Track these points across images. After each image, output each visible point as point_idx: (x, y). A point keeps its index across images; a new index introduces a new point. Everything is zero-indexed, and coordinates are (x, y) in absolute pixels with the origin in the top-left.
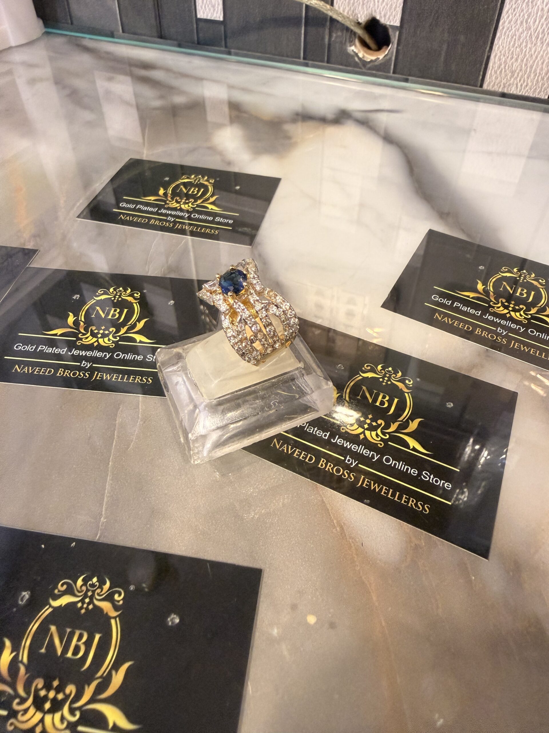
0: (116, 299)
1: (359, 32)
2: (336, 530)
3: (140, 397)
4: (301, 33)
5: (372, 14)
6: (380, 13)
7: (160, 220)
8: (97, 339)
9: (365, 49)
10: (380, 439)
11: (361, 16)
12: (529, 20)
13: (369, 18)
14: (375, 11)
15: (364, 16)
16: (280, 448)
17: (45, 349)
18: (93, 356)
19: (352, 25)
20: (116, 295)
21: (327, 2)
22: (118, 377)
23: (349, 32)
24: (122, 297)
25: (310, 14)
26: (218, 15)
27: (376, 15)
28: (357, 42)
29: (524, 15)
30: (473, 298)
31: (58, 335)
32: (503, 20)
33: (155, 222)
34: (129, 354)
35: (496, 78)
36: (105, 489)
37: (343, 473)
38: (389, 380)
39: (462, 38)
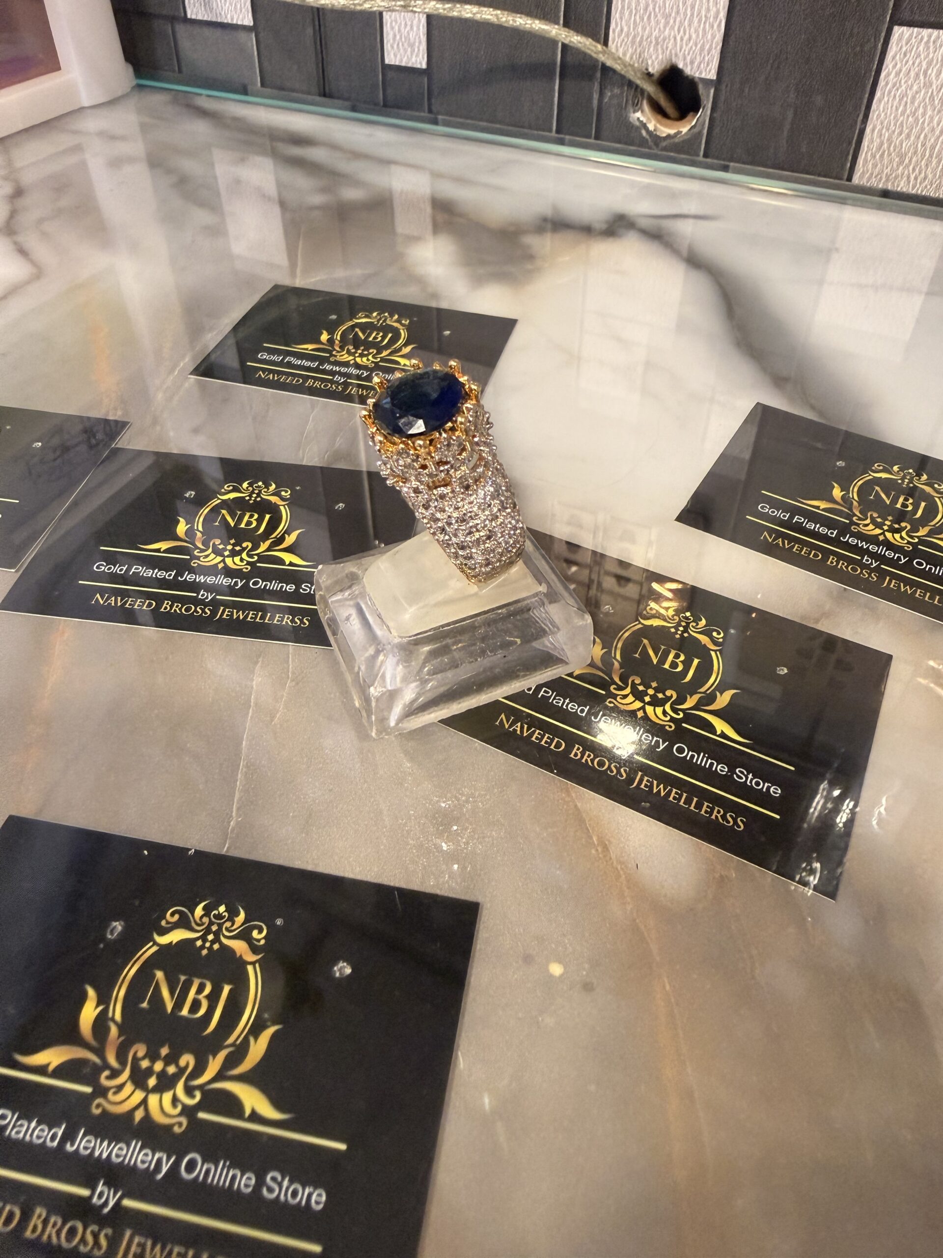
0: (253, 499)
1: (650, 88)
2: (597, 850)
3: (290, 646)
4: (554, 90)
5: (671, 60)
6: (685, 59)
7: (323, 380)
8: (222, 558)
9: (659, 117)
10: (669, 718)
11: (653, 62)
12: (930, 72)
13: (666, 66)
14: (676, 55)
15: (658, 63)
16: (510, 727)
17: (141, 572)
18: (216, 583)
19: (639, 78)
20: (253, 492)
21: (597, 41)
22: (256, 615)
23: (633, 90)
24: (261, 495)
25: (569, 59)
26: (420, 61)
27: (677, 62)
28: (646, 106)
29: (920, 63)
30: (824, 510)
31: (162, 550)
32: (887, 70)
33: (314, 383)
34: (274, 582)
35: (875, 166)
36: (237, 780)
37: (609, 767)
38: (686, 630)
39: (819, 100)
